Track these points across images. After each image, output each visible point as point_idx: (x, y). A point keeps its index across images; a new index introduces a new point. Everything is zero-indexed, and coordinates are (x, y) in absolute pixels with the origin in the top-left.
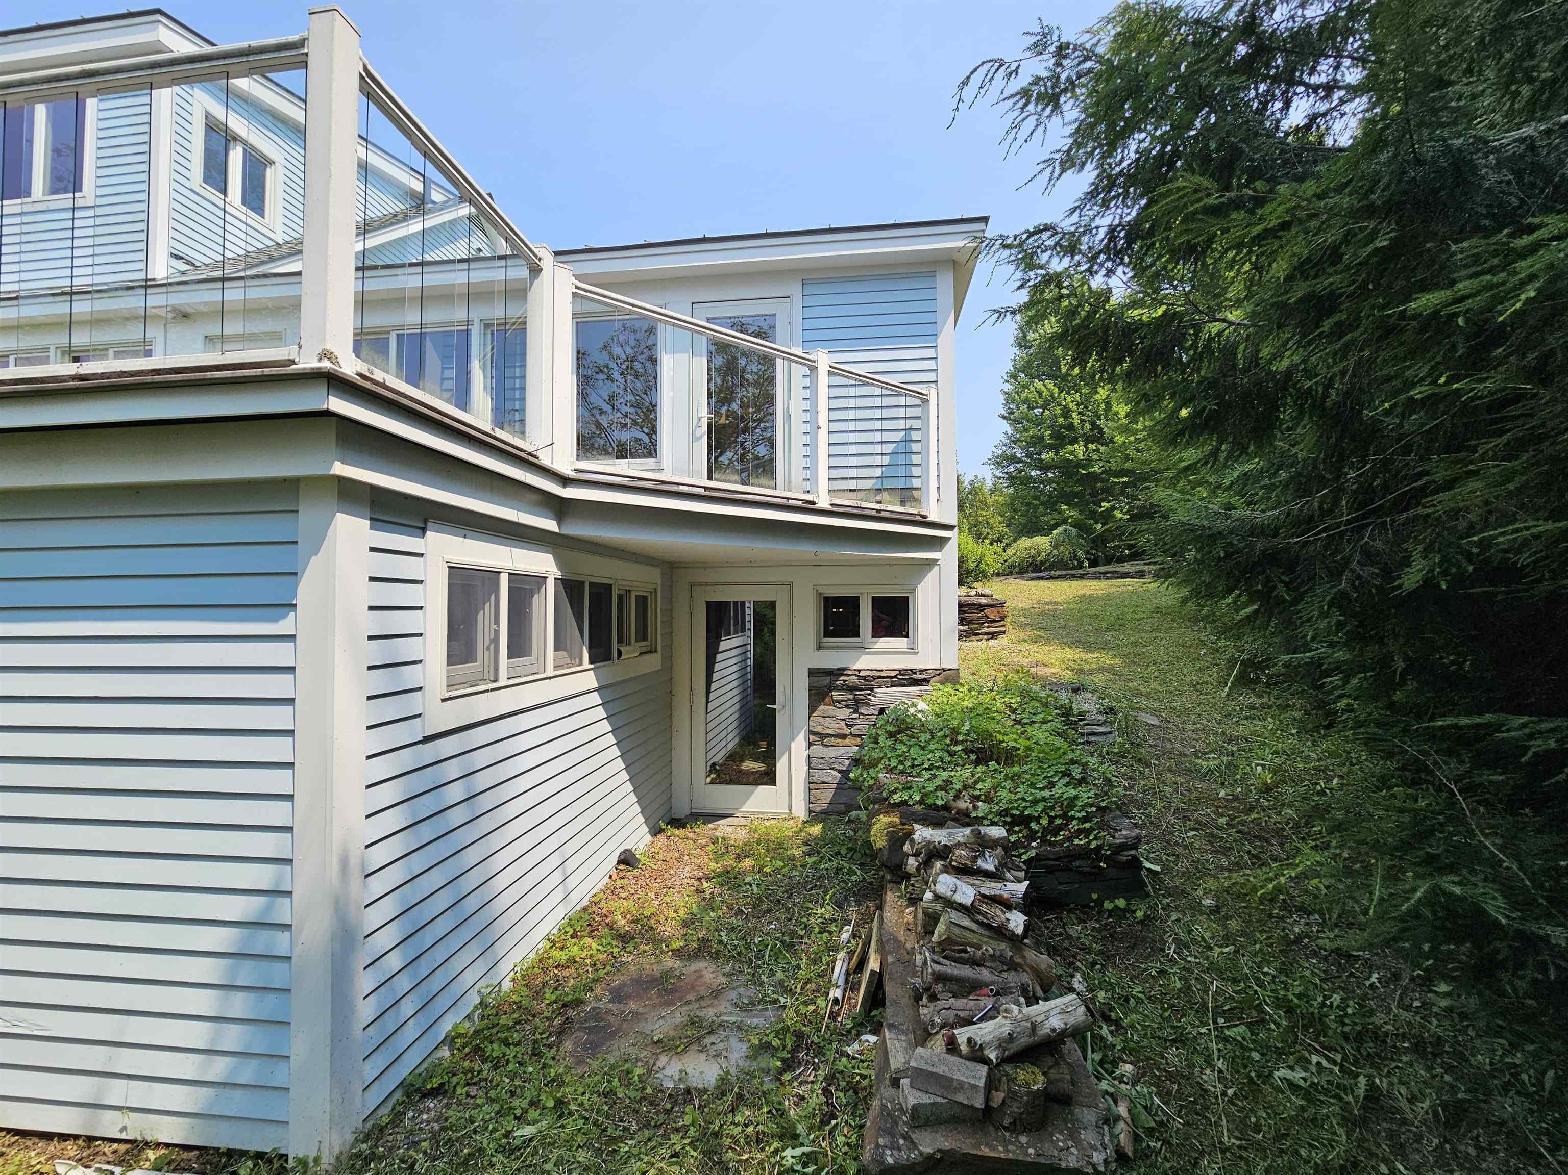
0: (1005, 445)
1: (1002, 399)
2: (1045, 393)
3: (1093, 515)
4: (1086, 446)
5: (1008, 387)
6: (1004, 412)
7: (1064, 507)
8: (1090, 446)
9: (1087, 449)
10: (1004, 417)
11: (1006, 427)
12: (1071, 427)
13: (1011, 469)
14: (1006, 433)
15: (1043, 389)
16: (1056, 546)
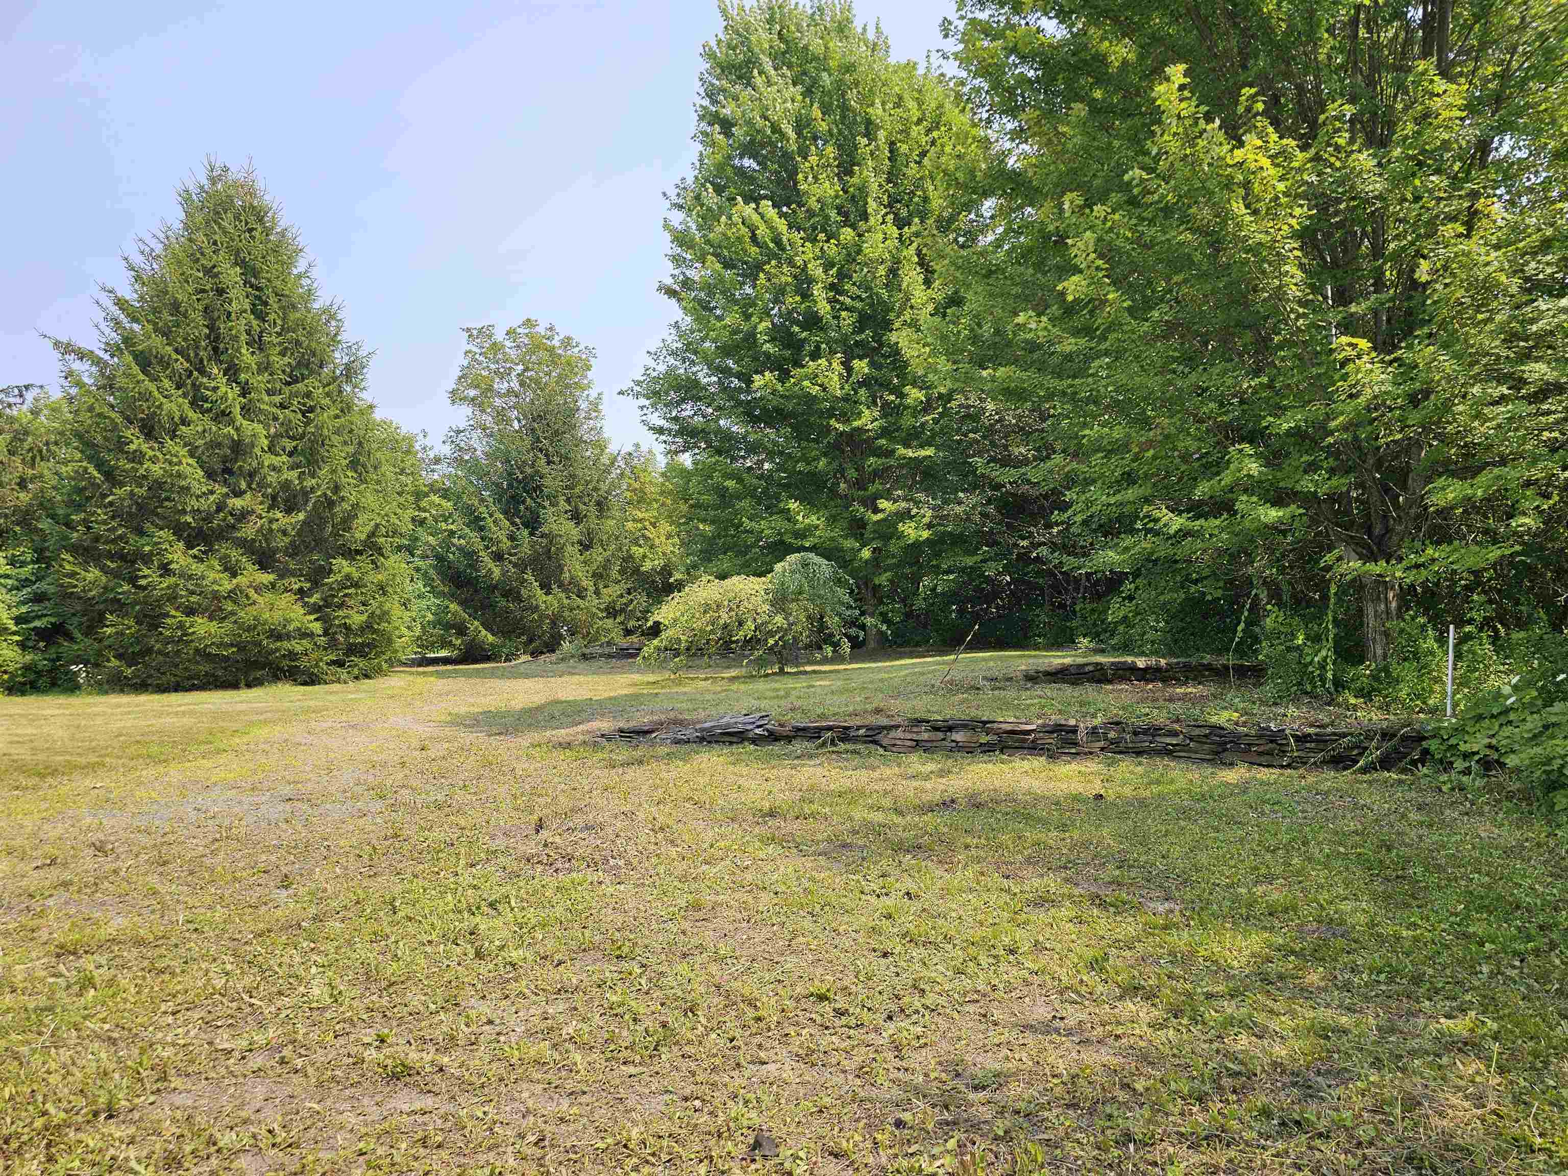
0: (673, 353)
1: (665, 244)
2: (762, 231)
3: (858, 527)
4: (847, 365)
5: (677, 218)
6: (669, 281)
7: (793, 505)
8: (856, 363)
9: (849, 369)
10: (671, 293)
11: (674, 311)
12: (813, 321)
13: (688, 410)
14: (676, 325)
15: (755, 217)
16: (780, 601)
